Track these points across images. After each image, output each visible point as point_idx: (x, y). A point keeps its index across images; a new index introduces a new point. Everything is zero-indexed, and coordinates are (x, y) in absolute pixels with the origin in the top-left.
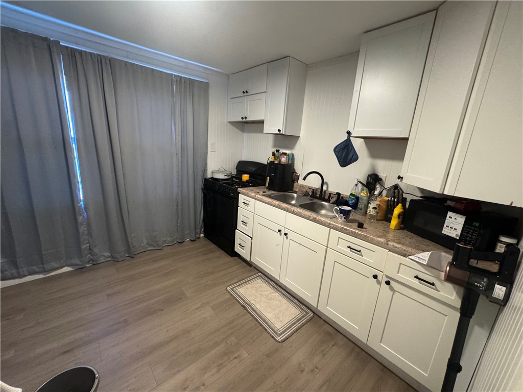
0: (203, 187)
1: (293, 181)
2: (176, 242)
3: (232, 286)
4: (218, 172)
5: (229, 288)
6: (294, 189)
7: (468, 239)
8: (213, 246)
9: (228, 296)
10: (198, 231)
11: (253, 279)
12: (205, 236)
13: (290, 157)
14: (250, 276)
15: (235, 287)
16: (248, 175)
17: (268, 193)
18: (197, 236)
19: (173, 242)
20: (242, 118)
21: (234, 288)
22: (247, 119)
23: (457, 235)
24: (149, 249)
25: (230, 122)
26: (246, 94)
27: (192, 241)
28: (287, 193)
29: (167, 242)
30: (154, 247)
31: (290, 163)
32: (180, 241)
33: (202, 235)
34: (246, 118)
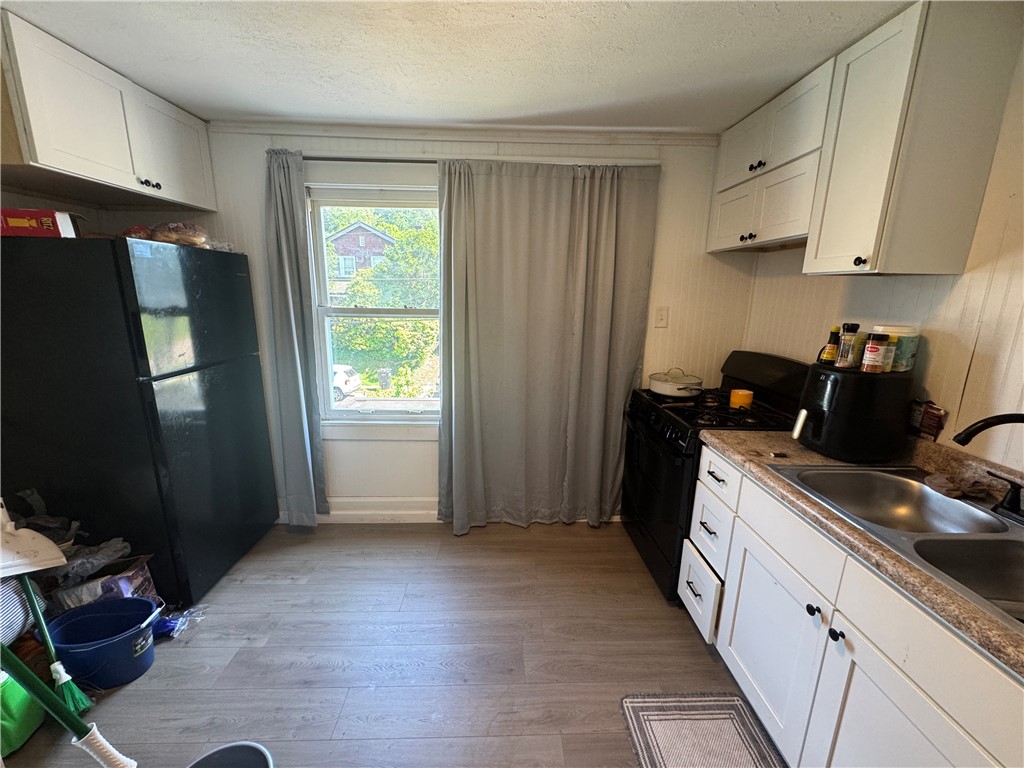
0: (628, 409)
1: (917, 432)
2: (556, 520)
3: (639, 702)
4: (666, 377)
5: (628, 703)
6: (918, 462)
8: (633, 555)
9: (615, 728)
10: (608, 507)
11: (710, 708)
12: (624, 523)
13: (909, 349)
14: (703, 695)
15: (647, 709)
16: (752, 393)
17: (797, 462)
18: (605, 519)
19: (551, 518)
20: (742, 238)
21: (643, 709)
22: (757, 241)
24: (505, 520)
25: (712, 253)
26: (759, 171)
27: (593, 527)
28: (876, 473)
29: (540, 515)
30: (514, 519)
31: (902, 369)
32: (565, 520)
33: (617, 519)
34: (751, 236)
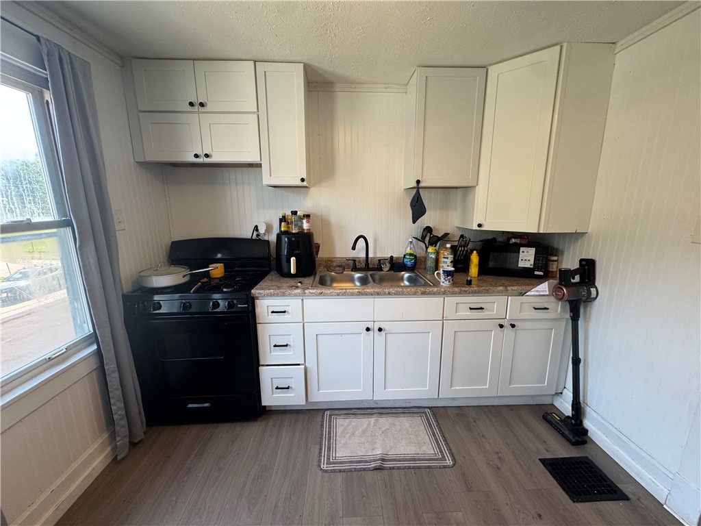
5: (324, 466)
7: (540, 265)
11: (330, 425)
15: (329, 456)
16: (222, 264)
20: (196, 156)
21: (328, 459)
23: (531, 265)
26: (199, 109)
34: (207, 156)
